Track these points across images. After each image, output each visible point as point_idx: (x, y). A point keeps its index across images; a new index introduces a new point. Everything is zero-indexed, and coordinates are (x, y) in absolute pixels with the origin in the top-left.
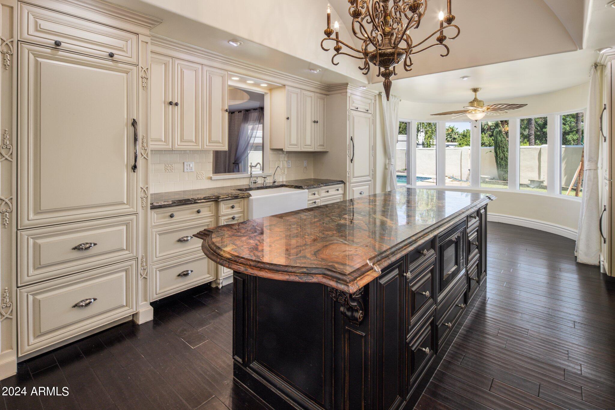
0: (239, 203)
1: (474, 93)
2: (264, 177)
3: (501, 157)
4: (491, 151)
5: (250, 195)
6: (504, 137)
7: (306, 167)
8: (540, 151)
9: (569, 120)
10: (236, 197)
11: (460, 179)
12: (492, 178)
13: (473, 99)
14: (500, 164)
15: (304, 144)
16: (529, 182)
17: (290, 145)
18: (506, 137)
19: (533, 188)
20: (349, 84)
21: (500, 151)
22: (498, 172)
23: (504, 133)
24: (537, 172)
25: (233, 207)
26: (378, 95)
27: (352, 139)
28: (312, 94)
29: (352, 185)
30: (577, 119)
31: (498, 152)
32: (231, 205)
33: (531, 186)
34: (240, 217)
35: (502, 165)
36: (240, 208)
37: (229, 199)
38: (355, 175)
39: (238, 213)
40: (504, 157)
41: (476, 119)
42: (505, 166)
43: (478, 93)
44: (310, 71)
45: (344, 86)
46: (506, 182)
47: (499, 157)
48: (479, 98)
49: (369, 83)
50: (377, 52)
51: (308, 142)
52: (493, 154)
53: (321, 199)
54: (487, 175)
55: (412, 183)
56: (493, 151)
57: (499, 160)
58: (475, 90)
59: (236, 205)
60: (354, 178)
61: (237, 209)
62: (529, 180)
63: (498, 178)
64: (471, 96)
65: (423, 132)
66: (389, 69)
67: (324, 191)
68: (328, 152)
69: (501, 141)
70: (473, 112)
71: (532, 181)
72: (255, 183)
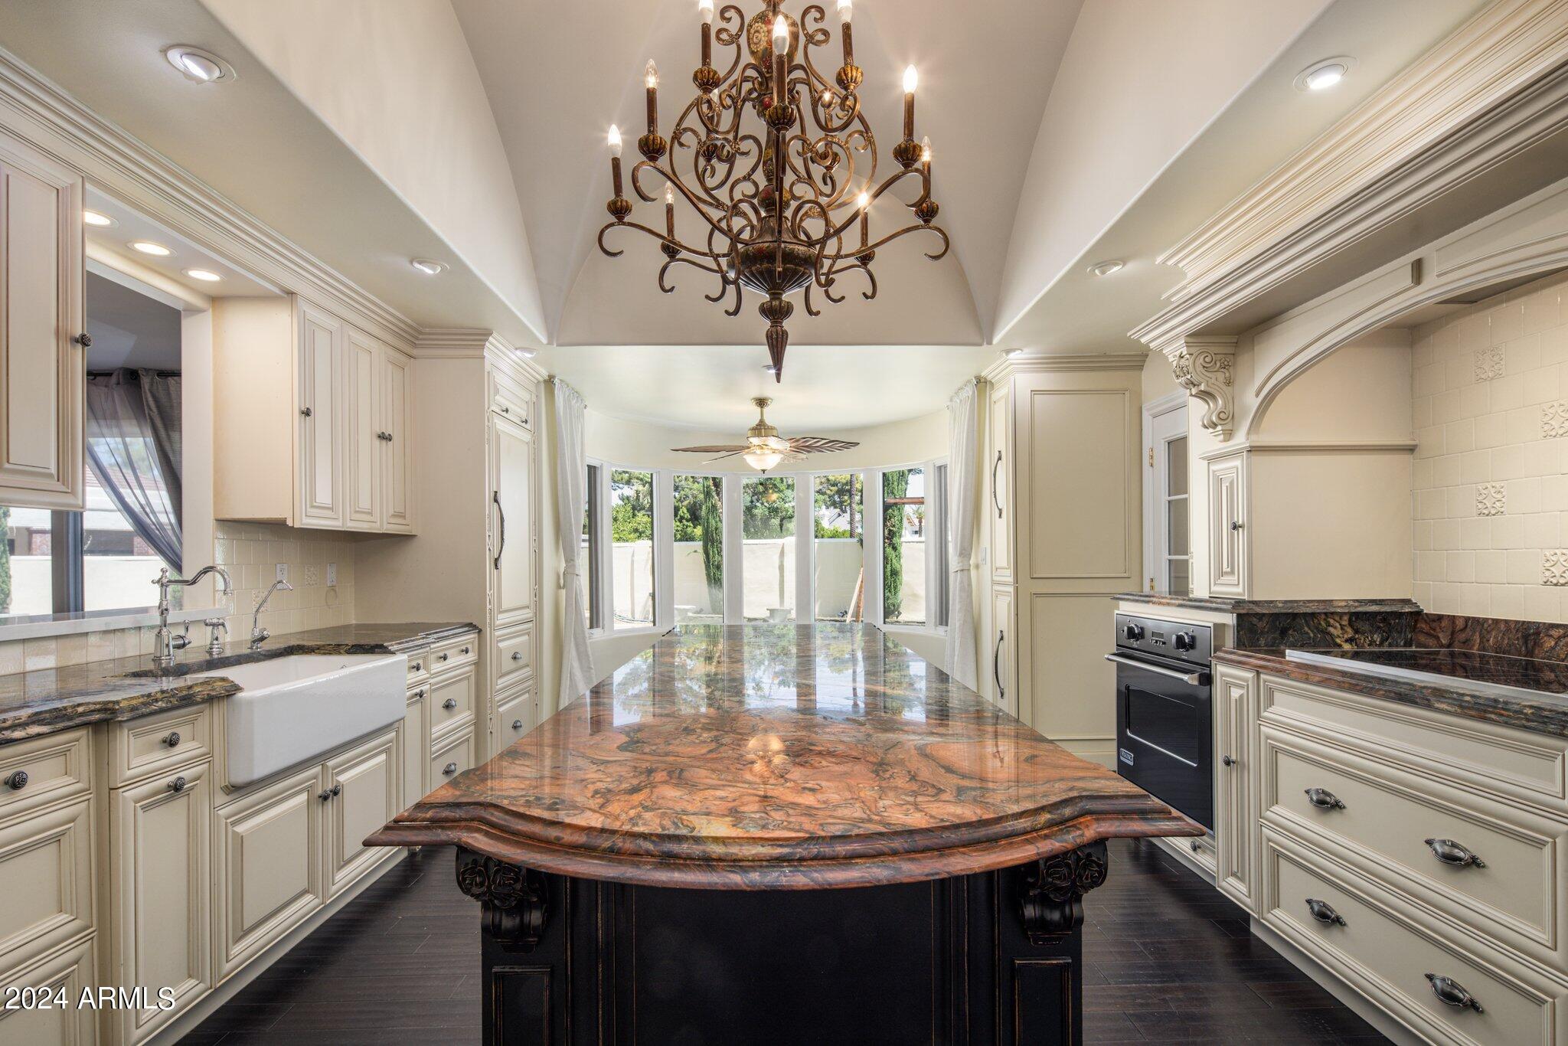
0: (192, 722)
1: (758, 409)
2: (214, 625)
3: (716, 563)
4: (695, 551)
5: (234, 689)
6: (720, 521)
7: (333, 588)
8: (783, 548)
10: (183, 698)
11: (630, 617)
12: (699, 610)
13: (757, 422)
14: (715, 579)
15: (353, 508)
16: (768, 613)
17: (313, 507)
20: (494, 334)
21: (715, 550)
22: (710, 596)
24: (778, 593)
25: (171, 742)
26: (545, 381)
27: (496, 501)
28: (373, 345)
29: (497, 633)
31: (711, 554)
32: (166, 734)
34: (198, 778)
35: (719, 580)
36: (195, 744)
37: (162, 711)
38: (504, 607)
39: (188, 762)
40: (721, 562)
41: (764, 468)
43: (765, 409)
44: (408, 265)
45: (477, 337)
47: (712, 564)
48: (769, 421)
49: (550, 343)
50: (779, 246)
51: (365, 503)
52: (701, 556)
53: (432, 681)
54: (688, 604)
55: (605, 622)
56: (701, 551)
57: (713, 570)
58: (761, 402)
59: (183, 732)
60: (500, 612)
61: (187, 749)
62: (766, 609)
63: (710, 608)
64: (751, 415)
66: (780, 299)
67: (433, 657)
68: (415, 536)
69: (716, 529)
70: (758, 451)
72: (184, 645)
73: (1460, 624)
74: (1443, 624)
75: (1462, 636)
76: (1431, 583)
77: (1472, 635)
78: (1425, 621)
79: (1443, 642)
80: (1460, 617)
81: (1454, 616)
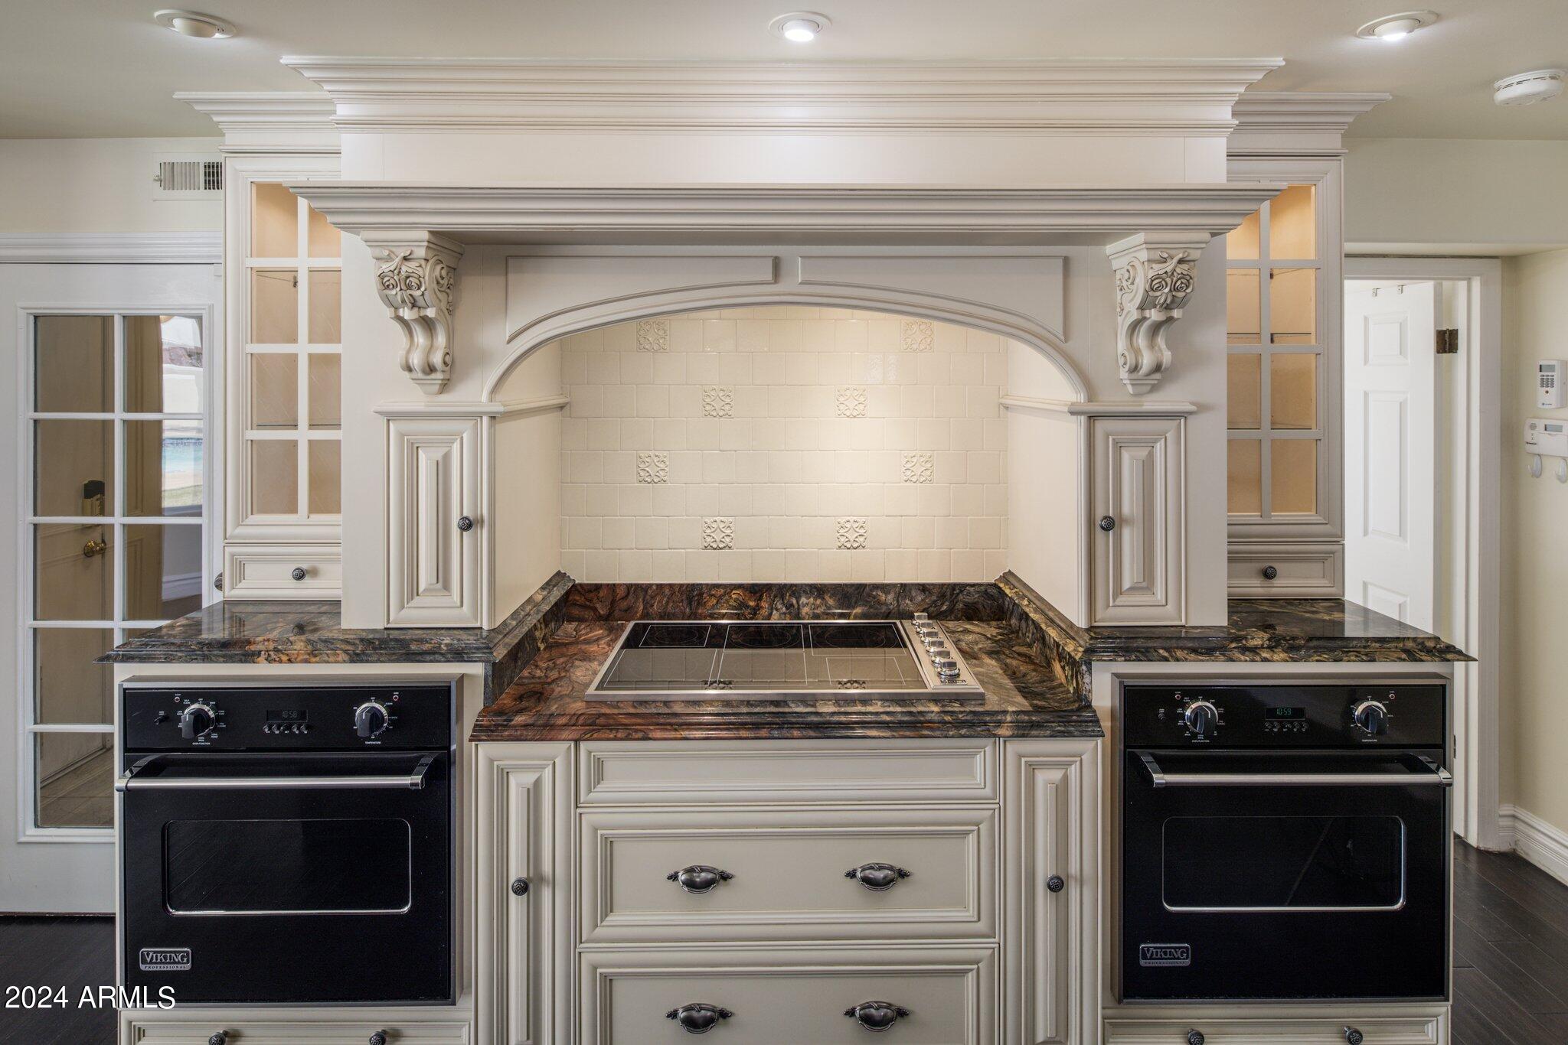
73: (621, 593)
74: (601, 594)
75: (624, 604)
76: (585, 550)
77: (635, 602)
78: (579, 592)
79: (602, 612)
80: (620, 585)
81: (614, 585)
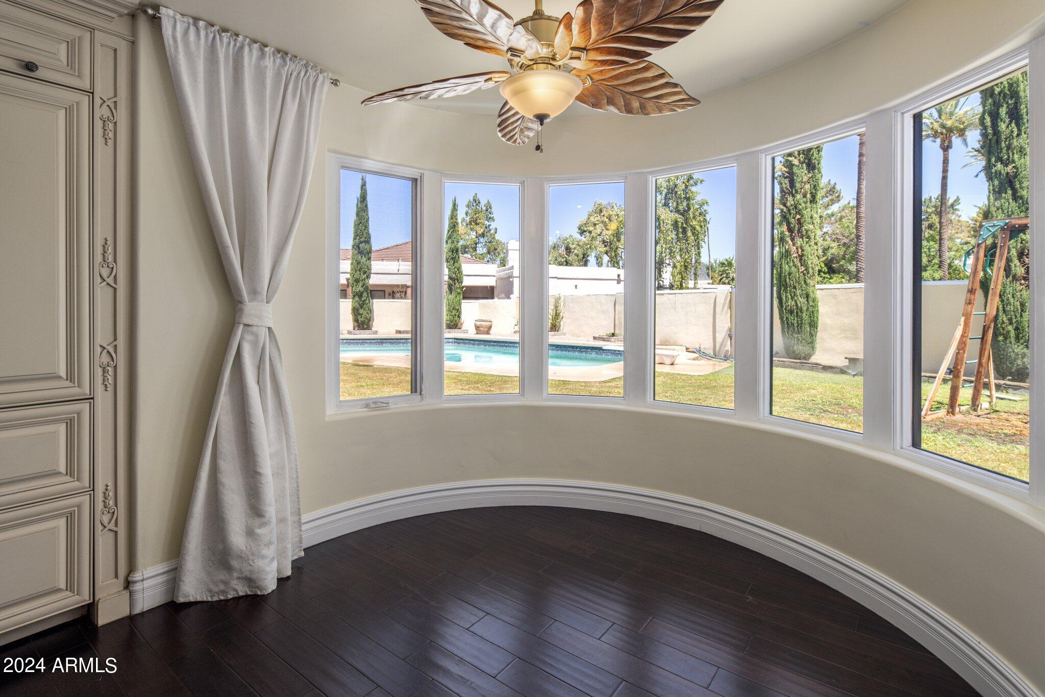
6: (795, 266)
9: (927, 246)
14: (788, 323)
16: (846, 363)
18: (799, 264)
19: (854, 375)
22: (784, 339)
23: (796, 255)
30: (940, 244)
31: (784, 298)
33: (849, 371)
35: (793, 324)
40: (795, 307)
42: (797, 327)
46: (799, 361)
47: (786, 309)
62: (846, 358)
63: (784, 352)
65: (670, 265)
71: (853, 361)
